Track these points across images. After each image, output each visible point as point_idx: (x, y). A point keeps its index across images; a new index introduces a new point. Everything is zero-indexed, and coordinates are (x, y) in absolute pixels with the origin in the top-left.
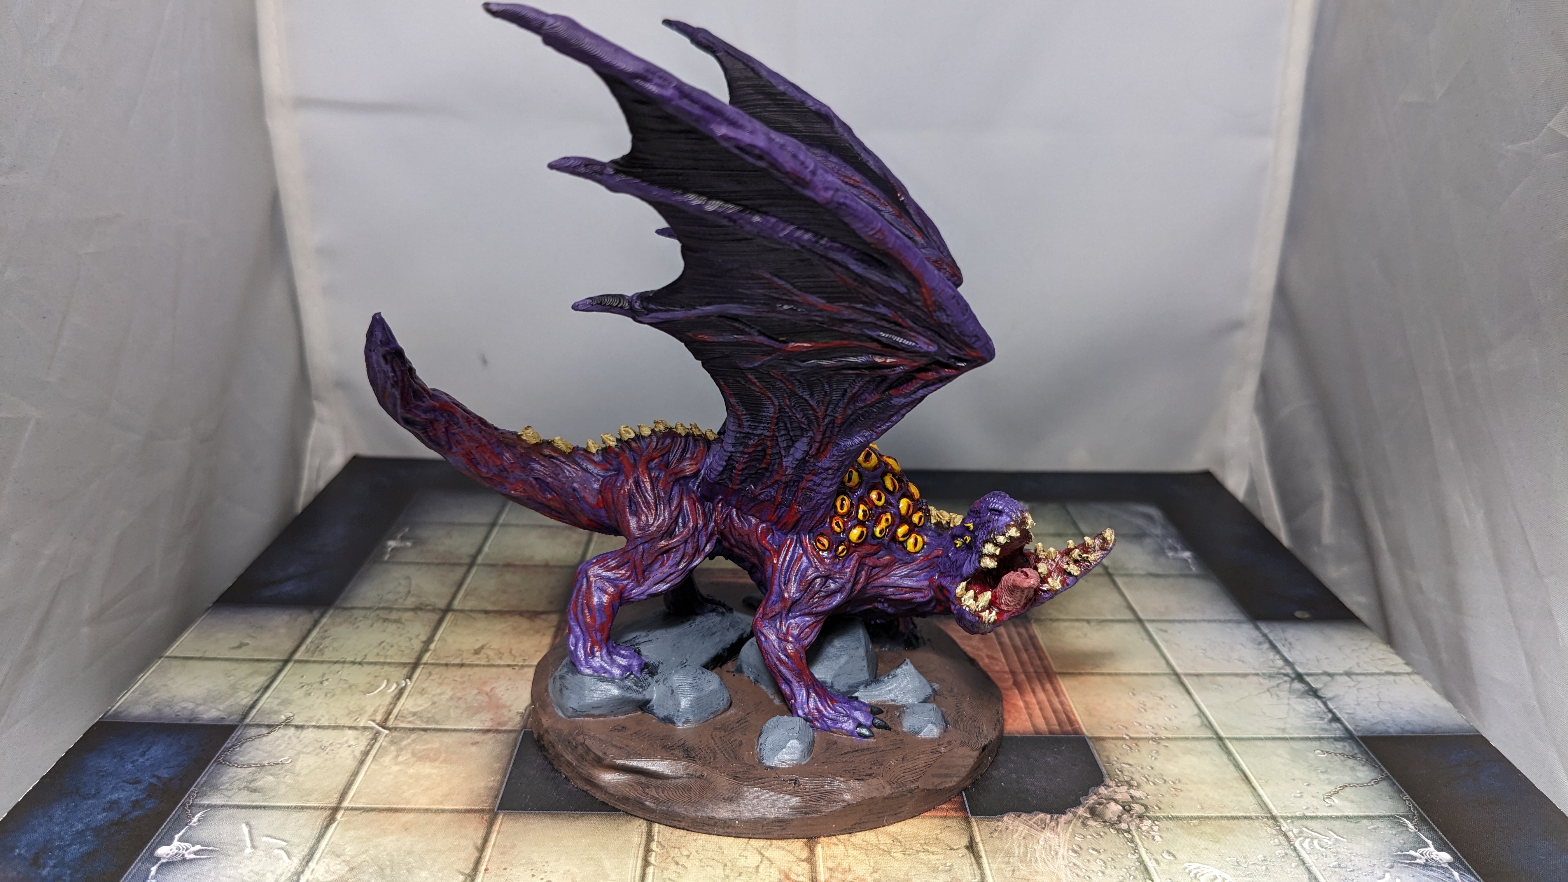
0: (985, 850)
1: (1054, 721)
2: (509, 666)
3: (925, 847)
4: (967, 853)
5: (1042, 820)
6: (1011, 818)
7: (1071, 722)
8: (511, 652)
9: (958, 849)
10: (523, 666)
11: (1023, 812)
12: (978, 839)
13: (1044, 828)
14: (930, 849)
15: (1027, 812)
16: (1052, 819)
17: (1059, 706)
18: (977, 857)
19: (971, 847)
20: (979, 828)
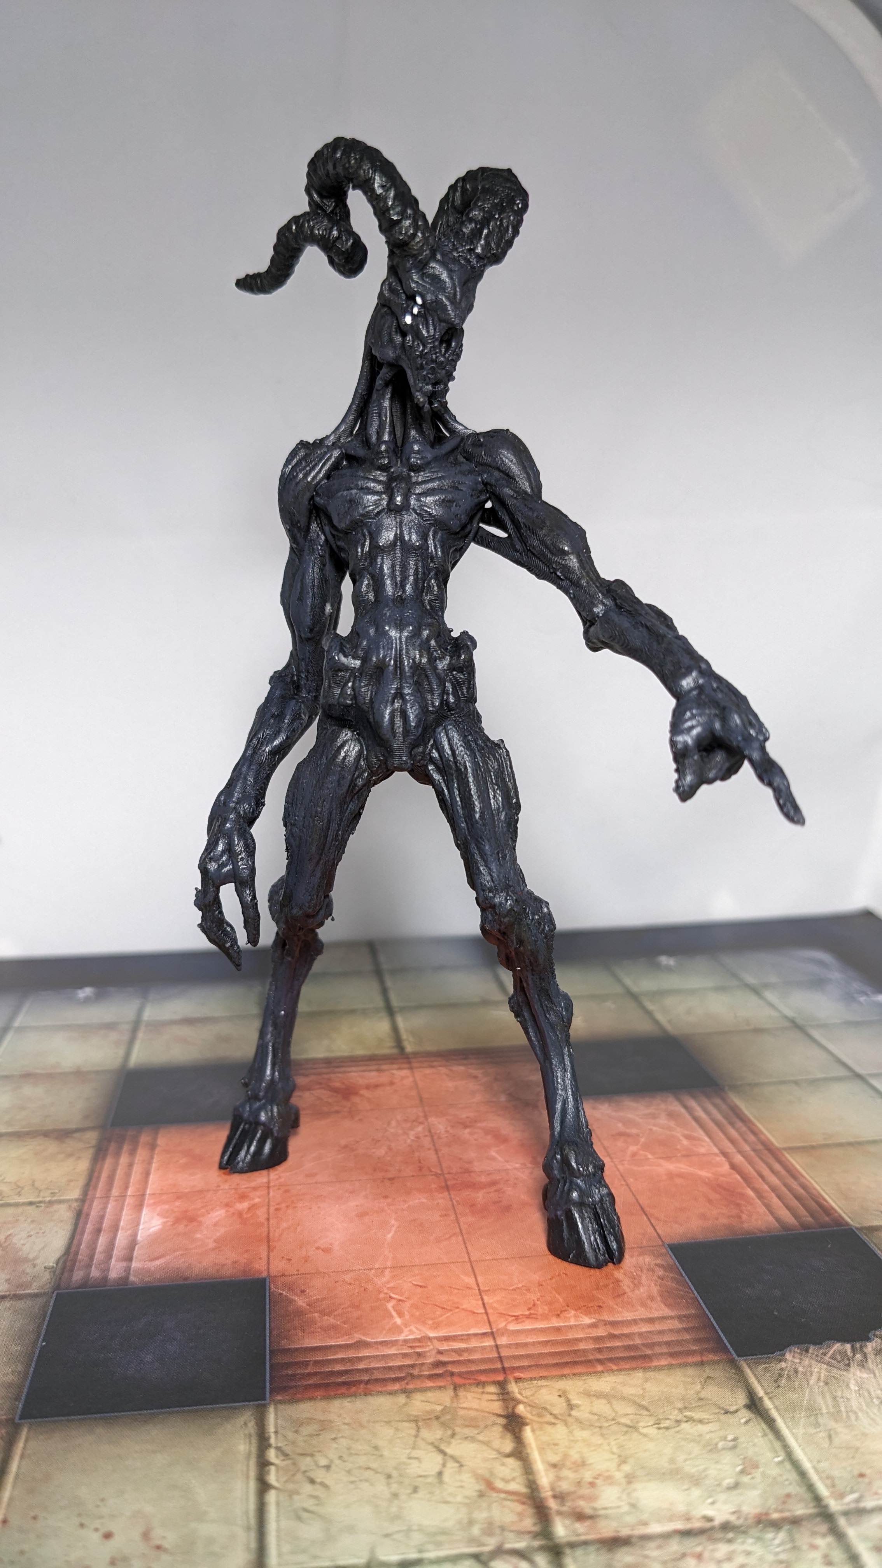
0: (776, 1407)
1: (802, 1212)
2: (31, 1203)
3: (688, 1414)
4: (752, 1416)
5: (840, 1352)
6: (797, 1355)
7: (827, 1210)
8: (33, 1185)
9: (736, 1411)
10: (51, 1203)
11: (810, 1343)
12: (761, 1393)
13: (848, 1365)
14: (697, 1415)
15: (815, 1344)
16: (853, 1349)
17: (802, 1191)
18: (770, 1422)
19: (754, 1405)
20: (755, 1375)
